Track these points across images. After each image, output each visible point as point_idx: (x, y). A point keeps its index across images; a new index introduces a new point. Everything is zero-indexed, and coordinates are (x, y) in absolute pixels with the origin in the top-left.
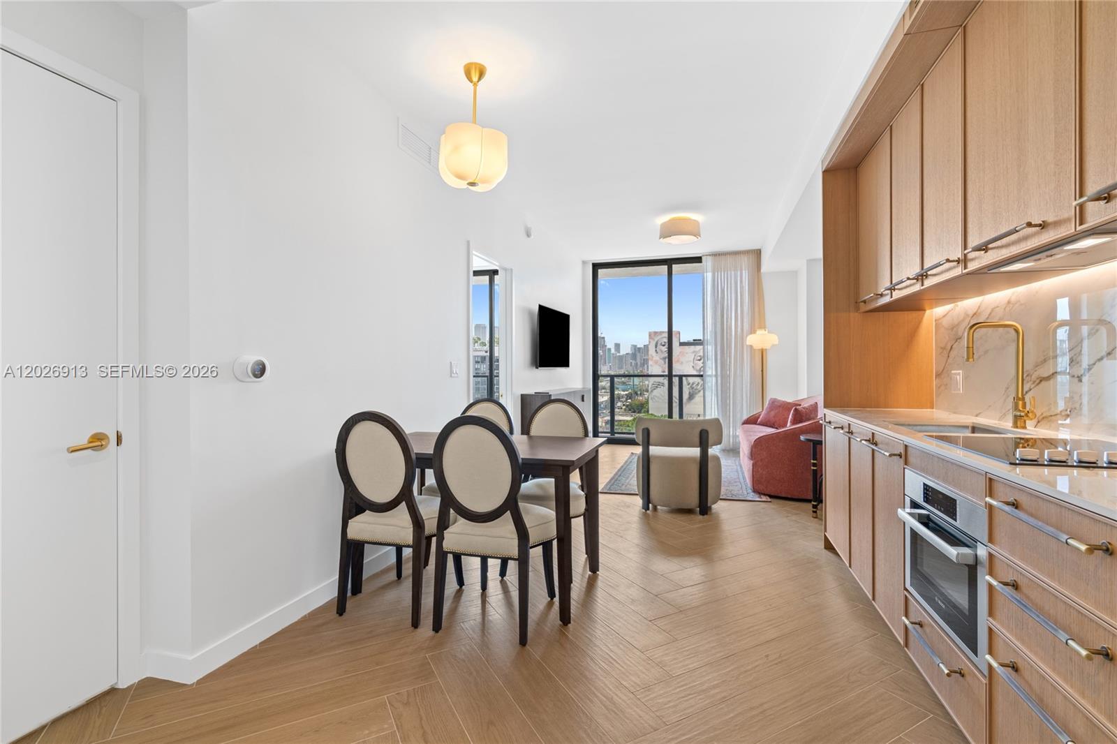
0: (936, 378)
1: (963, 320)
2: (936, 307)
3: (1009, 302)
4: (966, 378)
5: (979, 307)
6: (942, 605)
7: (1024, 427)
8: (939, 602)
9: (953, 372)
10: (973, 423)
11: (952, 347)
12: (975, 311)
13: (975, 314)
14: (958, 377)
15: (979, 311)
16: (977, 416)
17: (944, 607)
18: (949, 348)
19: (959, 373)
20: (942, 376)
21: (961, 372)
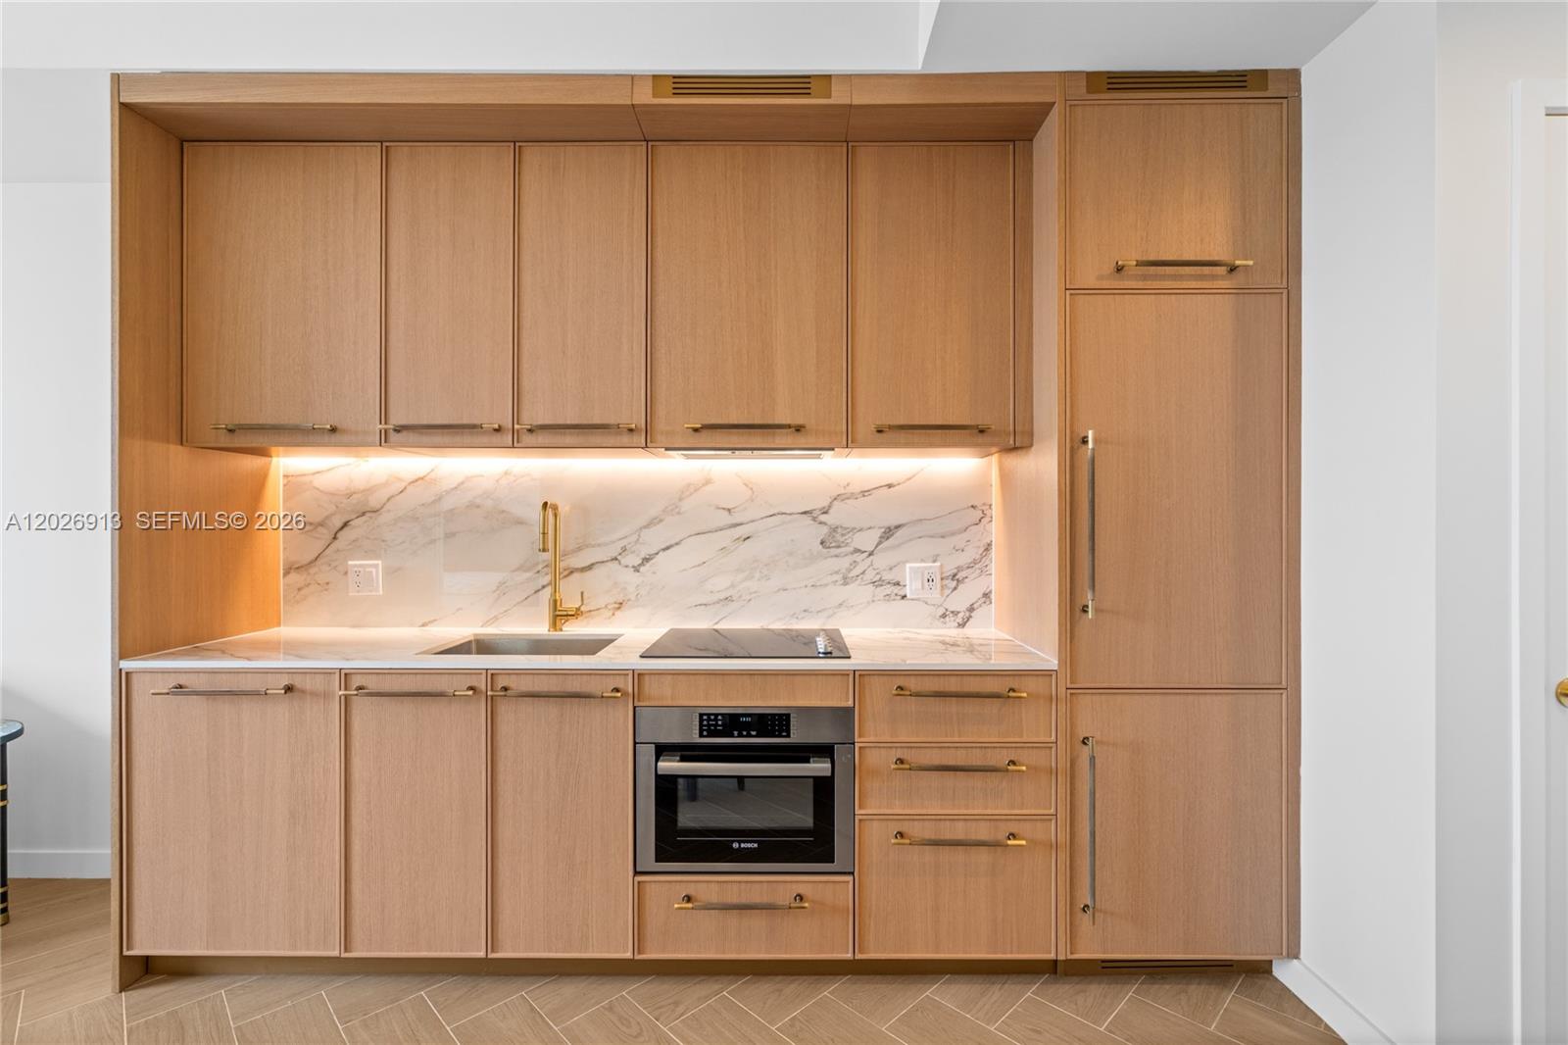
0: (285, 575)
1: (386, 484)
2: (286, 455)
3: (506, 473)
4: (391, 573)
5: (433, 470)
6: (749, 845)
7: (561, 630)
8: (743, 845)
9: (350, 563)
10: (475, 635)
11: (345, 524)
12: (421, 475)
13: (422, 479)
14: (374, 570)
15: (429, 477)
16: (423, 625)
17: (756, 845)
18: (339, 524)
19: (376, 566)
20: (313, 570)
21: (380, 562)
